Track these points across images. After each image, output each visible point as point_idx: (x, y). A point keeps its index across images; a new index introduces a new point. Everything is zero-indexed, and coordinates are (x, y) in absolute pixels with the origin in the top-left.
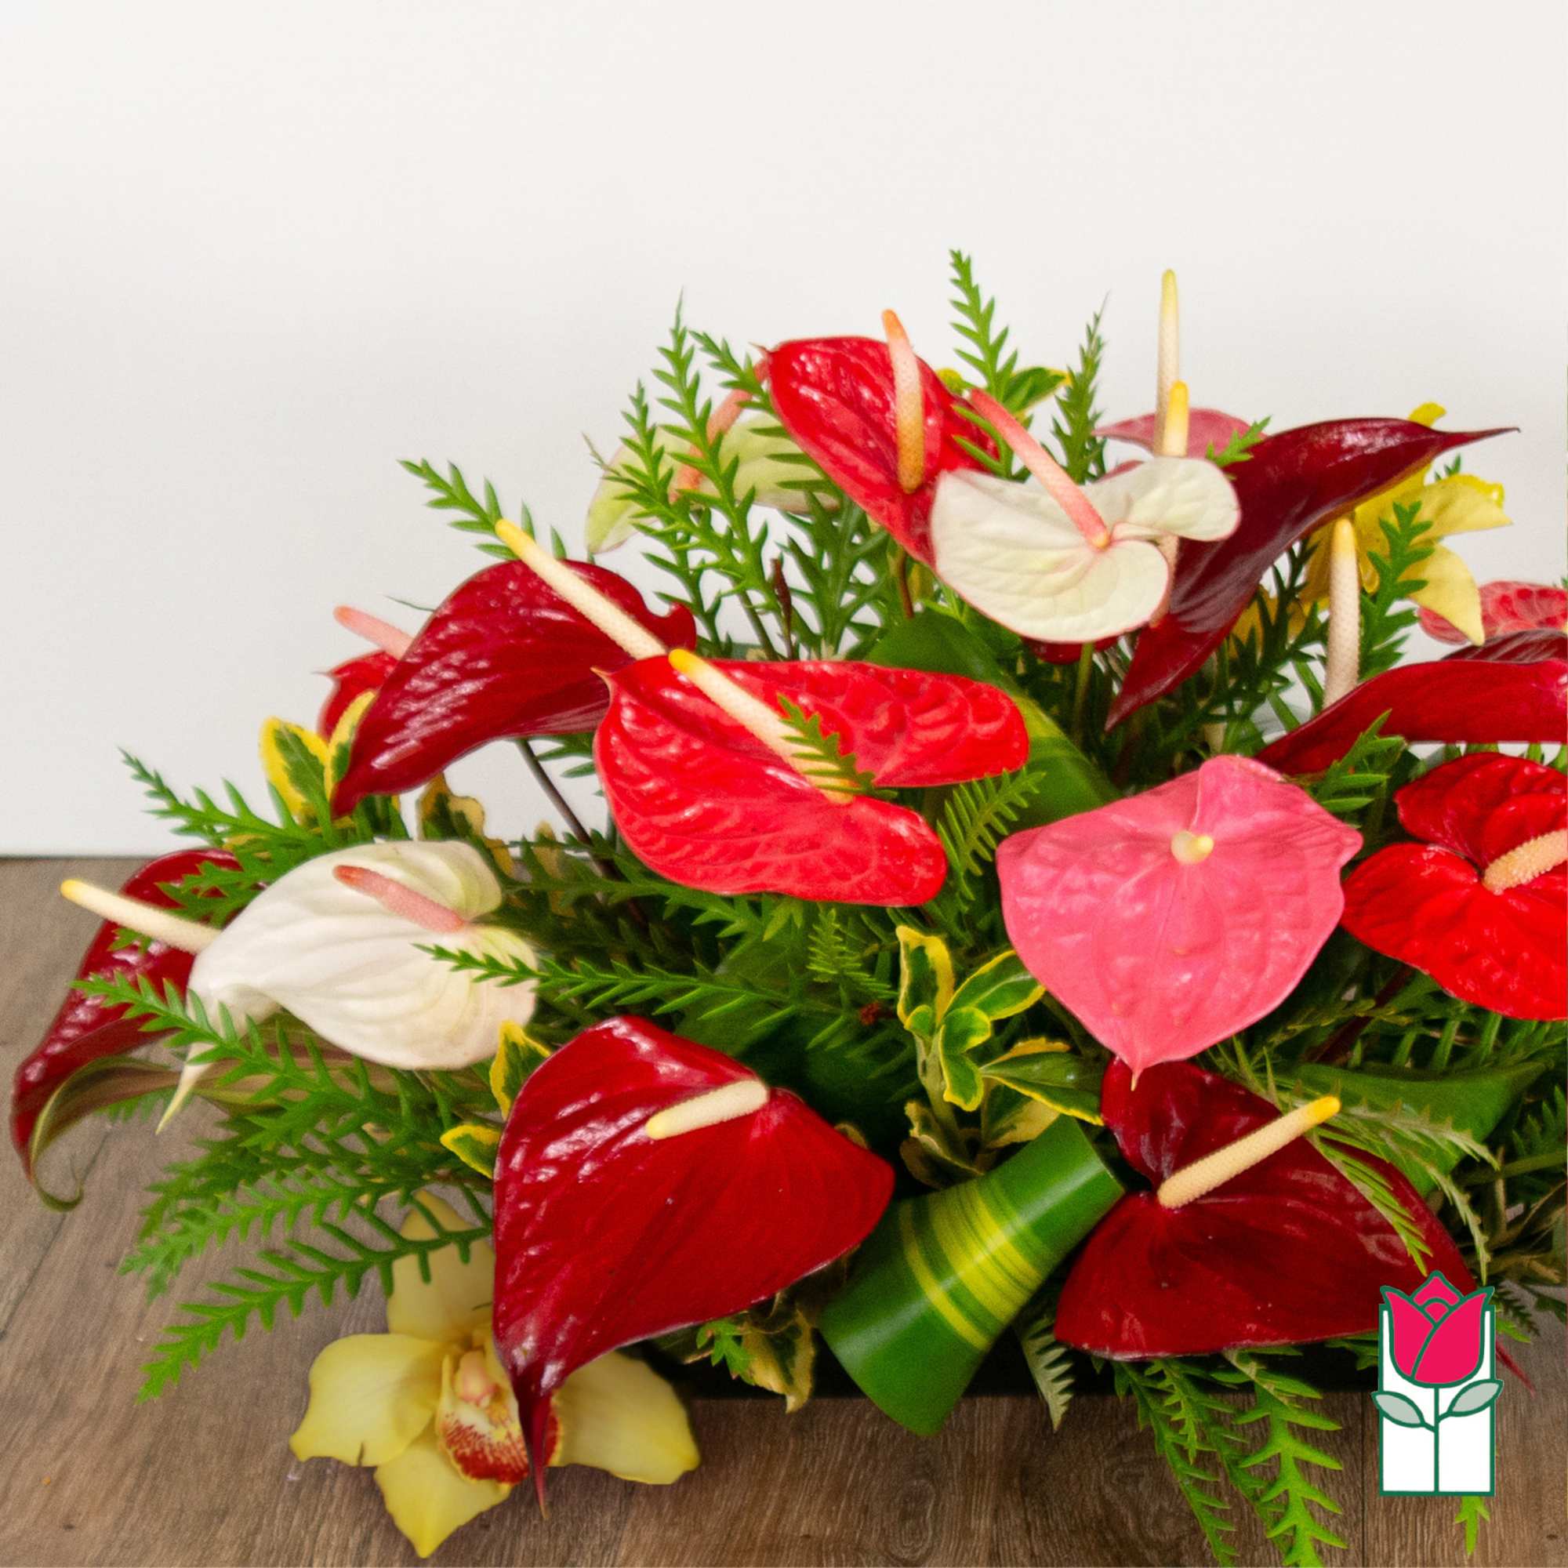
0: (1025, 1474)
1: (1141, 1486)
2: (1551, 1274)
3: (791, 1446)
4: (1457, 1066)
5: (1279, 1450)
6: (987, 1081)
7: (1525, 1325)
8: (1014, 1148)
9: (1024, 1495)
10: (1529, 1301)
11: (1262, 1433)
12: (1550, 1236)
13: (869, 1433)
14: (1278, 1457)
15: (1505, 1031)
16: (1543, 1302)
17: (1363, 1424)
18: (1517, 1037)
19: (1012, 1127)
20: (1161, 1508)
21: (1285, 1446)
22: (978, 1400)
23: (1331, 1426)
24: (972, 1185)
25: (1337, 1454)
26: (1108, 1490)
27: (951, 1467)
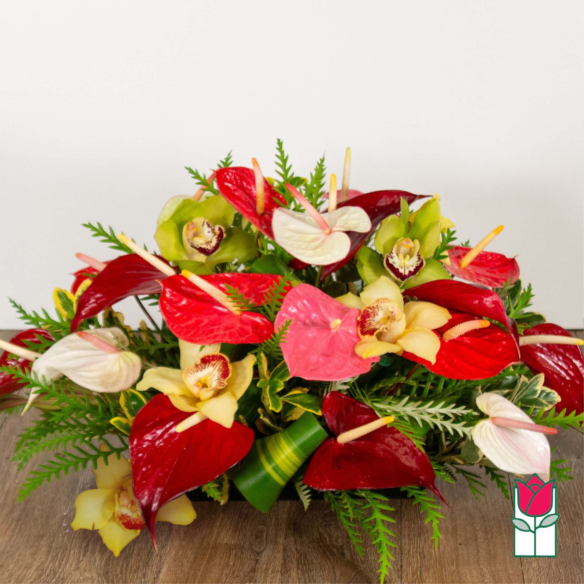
0: (295, 524)
1: (331, 529)
2: (460, 462)
3: (221, 515)
4: (430, 396)
5: (376, 517)
6: (283, 401)
7: (452, 478)
8: (292, 422)
9: (294, 531)
10: (454, 470)
11: (370, 511)
12: (460, 450)
13: (246, 512)
14: (375, 519)
15: (446, 385)
16: (458, 471)
17: (401, 509)
18: (449, 387)
19: (291, 415)
20: (337, 535)
21: (378, 516)
22: (280, 501)
23: (392, 509)
24: (279, 434)
25: (393, 518)
26: (321, 529)
27: (271, 521)
